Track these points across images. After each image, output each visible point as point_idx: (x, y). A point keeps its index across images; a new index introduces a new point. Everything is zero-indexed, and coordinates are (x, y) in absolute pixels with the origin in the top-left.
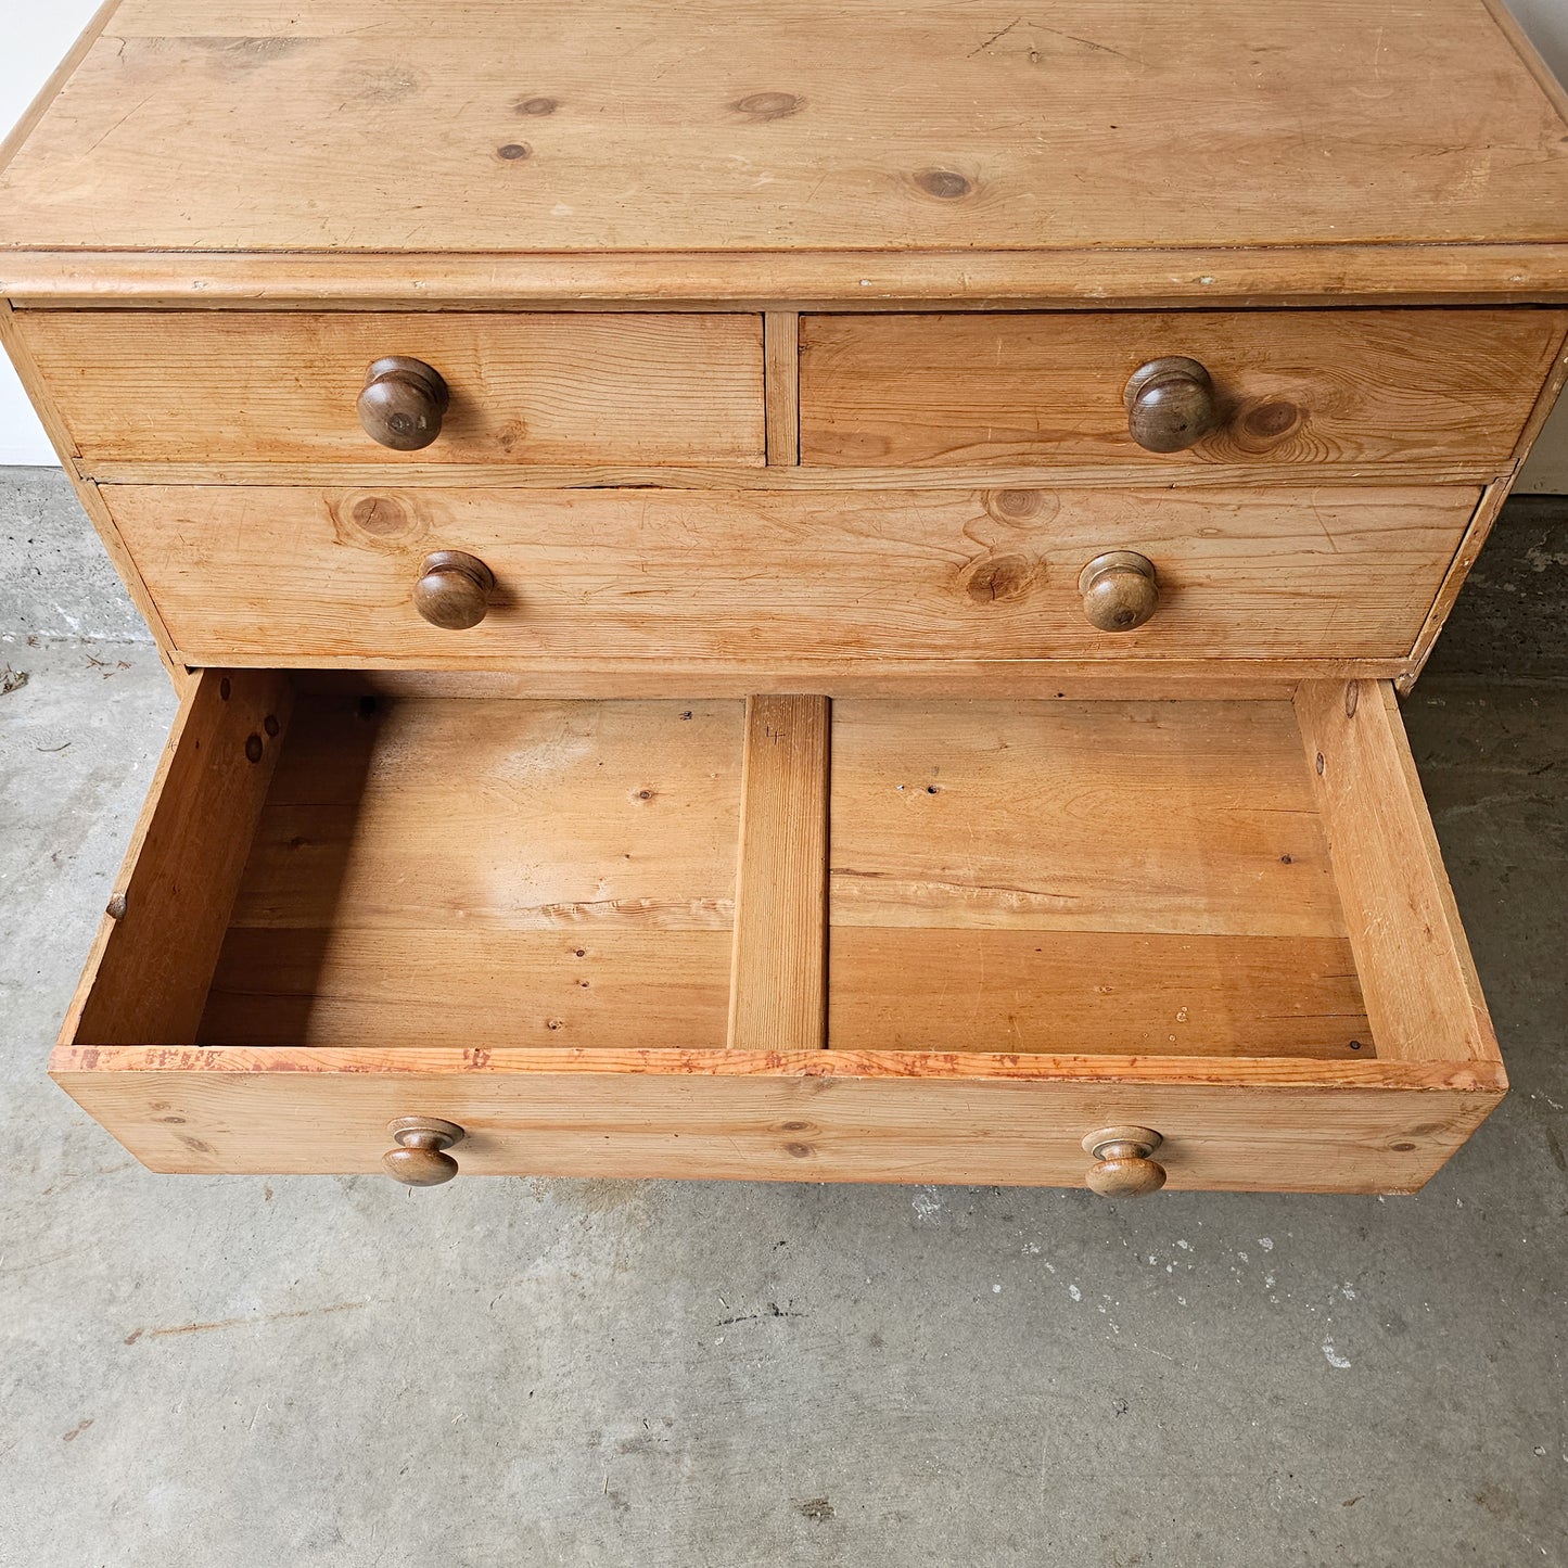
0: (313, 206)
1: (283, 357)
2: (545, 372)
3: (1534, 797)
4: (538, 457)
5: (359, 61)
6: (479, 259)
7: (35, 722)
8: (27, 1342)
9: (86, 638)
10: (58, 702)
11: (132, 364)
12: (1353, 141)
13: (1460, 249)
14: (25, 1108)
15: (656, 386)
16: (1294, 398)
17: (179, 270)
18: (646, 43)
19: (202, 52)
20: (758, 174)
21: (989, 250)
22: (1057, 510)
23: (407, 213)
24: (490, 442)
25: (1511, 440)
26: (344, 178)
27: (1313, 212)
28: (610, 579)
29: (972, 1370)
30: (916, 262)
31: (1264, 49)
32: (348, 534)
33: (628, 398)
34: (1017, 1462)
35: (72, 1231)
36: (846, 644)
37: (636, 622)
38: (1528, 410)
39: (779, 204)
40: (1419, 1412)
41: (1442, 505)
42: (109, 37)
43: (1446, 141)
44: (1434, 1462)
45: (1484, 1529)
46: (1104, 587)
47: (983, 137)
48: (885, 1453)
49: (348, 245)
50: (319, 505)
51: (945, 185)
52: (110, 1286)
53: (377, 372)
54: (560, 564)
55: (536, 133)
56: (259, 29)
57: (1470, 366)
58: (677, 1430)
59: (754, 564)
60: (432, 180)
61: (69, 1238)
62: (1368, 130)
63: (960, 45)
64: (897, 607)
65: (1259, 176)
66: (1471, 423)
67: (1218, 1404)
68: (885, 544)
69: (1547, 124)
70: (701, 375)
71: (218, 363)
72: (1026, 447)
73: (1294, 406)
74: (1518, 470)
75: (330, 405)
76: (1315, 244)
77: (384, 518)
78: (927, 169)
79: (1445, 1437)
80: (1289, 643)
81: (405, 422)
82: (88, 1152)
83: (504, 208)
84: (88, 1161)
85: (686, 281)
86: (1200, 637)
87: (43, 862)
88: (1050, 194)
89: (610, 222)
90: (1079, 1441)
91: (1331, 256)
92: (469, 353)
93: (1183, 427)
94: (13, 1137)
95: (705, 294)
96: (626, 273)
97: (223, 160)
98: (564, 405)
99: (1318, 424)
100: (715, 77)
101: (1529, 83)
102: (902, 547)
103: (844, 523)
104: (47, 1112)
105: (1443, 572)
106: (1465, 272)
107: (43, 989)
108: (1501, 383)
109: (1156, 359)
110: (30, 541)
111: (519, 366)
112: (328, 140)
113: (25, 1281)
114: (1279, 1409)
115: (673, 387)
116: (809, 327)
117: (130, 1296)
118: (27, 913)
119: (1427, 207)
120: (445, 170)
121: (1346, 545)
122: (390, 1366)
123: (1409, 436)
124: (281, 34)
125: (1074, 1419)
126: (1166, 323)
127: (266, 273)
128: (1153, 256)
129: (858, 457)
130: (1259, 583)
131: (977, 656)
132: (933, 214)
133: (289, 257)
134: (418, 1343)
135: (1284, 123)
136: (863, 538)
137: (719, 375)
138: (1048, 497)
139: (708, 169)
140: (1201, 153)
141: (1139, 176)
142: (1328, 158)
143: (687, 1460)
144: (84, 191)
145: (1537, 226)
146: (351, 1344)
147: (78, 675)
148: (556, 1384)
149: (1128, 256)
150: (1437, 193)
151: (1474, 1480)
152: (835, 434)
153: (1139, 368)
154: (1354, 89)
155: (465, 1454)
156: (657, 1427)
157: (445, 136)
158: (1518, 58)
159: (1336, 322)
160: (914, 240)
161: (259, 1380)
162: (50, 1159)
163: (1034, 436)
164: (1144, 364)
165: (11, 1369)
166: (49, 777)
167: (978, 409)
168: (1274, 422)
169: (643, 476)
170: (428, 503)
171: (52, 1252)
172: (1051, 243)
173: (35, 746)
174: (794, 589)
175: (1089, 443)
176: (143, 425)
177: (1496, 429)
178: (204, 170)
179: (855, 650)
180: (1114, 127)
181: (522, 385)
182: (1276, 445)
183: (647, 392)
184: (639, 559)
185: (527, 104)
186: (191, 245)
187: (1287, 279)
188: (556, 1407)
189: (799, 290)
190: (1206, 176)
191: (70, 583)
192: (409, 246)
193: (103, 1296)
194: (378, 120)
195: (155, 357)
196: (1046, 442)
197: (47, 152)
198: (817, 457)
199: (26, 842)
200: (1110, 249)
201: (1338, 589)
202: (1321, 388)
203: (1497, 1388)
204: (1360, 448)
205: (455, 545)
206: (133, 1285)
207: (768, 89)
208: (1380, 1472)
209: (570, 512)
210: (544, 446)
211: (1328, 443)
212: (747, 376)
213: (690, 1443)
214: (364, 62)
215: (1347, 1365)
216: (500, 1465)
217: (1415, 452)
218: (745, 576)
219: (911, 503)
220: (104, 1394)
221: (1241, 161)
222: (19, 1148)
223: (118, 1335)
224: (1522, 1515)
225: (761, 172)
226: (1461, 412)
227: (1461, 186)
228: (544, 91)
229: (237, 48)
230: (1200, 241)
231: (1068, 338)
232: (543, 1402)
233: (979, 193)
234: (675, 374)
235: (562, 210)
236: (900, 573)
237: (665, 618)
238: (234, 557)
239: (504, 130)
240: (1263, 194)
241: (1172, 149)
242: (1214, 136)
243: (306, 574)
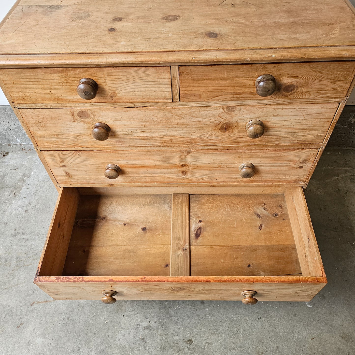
0: (66, 43)
1: (59, 78)
2: (120, 81)
3: (352, 174)
4: (119, 101)
5: (77, 10)
6: (104, 54)
7: (10, 163)
8: (8, 305)
9: (21, 144)
10: (15, 159)
11: (25, 81)
12: (307, 23)
13: (333, 47)
14: (8, 251)
15: (146, 84)
16: (294, 83)
17: (35, 59)
18: (143, 4)
19: (41, 9)
20: (169, 34)
21: (222, 50)
22: (240, 110)
23: (87, 44)
24: (108, 97)
25: (346, 92)
26: (73, 37)
27: (298, 40)
28: (137, 128)
29: (225, 309)
30: (205, 53)
31: (286, 3)
32: (76, 119)
33: (140, 87)
34: (235, 330)
35: (18, 279)
36: (192, 142)
37: (143, 138)
38: (350, 85)
39: (174, 40)
40: (328, 317)
41: (330, 108)
42: (20, 6)
43: (329, 23)
44: (332, 329)
45: (344, 344)
46: (251, 128)
47: (221, 24)
48: (205, 329)
49: (74, 52)
50: (69, 112)
51: (212, 35)
52: (27, 292)
53: (81, 82)
54: (125, 125)
55: (118, 25)
56: (54, 3)
57: (336, 75)
58: (157, 324)
59: (170, 124)
60: (93, 37)
61: (18, 281)
62: (311, 20)
63: (216, 3)
64: (204, 134)
65: (286, 32)
66: (336, 89)
67: (282, 316)
68: (200, 119)
69: (353, 18)
70: (156, 81)
71: (44, 80)
72: (232, 96)
73: (295, 85)
74: (347, 99)
75: (71, 90)
76: (299, 47)
77: (85, 115)
78: (208, 32)
79: (334, 323)
80: (294, 140)
81: (88, 93)
82: (22, 261)
83: (110, 43)
84: (22, 263)
85: (152, 59)
86: (274, 139)
87: (12, 195)
88: (237, 37)
89: (134, 45)
90: (250, 325)
91: (302, 49)
92: (103, 77)
93: (269, 91)
94: (5, 258)
95: (156, 62)
96: (138, 57)
97: (45, 33)
98: (125, 88)
99: (300, 89)
100: (159, 12)
101: (348, 9)
102: (204, 120)
103: (191, 114)
104: (13, 252)
105: (330, 123)
106: (334, 53)
107: (12, 224)
108: (343, 79)
109: (262, 75)
110: (8, 122)
111: (114, 80)
112: (69, 28)
113: (8, 291)
114: (296, 317)
115: (150, 84)
116: (181, 69)
117: (32, 295)
118: (8, 207)
119: (324, 38)
120: (96, 34)
121: (308, 117)
122: (91, 310)
123: (322, 92)
124: (59, 4)
125: (248, 320)
126: (264, 66)
127: (55, 59)
128: (261, 51)
129: (193, 99)
130: (288, 127)
131: (222, 145)
132: (210, 42)
133: (60, 55)
134: (98, 304)
135: (291, 19)
136: (195, 118)
137: (160, 81)
138: (238, 108)
139: (157, 33)
140: (272, 26)
141: (257, 32)
142: (301, 27)
143: (159, 331)
144: (13, 41)
145: (351, 42)
146: (82, 305)
147: (20, 152)
148: (129, 313)
149: (255, 51)
150: (327, 35)
151: (341, 333)
152: (188, 94)
153: (258, 77)
154: (307, 11)
155: (109, 330)
156: (153, 323)
157: (96, 26)
158: (345, 3)
159: (304, 65)
160: (205, 48)
161: (61, 313)
162: (14, 263)
163: (234, 94)
165: (5, 312)
166: (13, 176)
167: (221, 87)
168: (290, 89)
169: (144, 105)
170: (94, 112)
171: (14, 284)
172: (237, 48)
173: (10, 168)
174: (179, 130)
175: (247, 95)
176: (28, 95)
177: (342, 90)
178: (41, 35)
179: (194, 144)
180: (251, 21)
181: (115, 84)
182: (291, 94)
183: (144, 85)
184: (143, 124)
185: (116, 19)
186: (37, 53)
187: (292, 55)
188: (129, 319)
189: (178, 60)
190: (273, 32)
191: (17, 131)
192: (88, 52)
193: (25, 294)
194: (81, 23)
195: (30, 79)
196: (237, 95)
197: (4, 32)
198: (184, 99)
199: (8, 191)
200: (251, 49)
201: (306, 128)
202: (301, 81)
203: (346, 312)
204: (310, 95)
205: (101, 121)
206: (32, 292)
207: (171, 14)
208: (319, 332)
209: (127, 113)
210: (121, 98)
211: (303, 94)
212: (167, 81)
213: (160, 327)
214: (78, 10)
215: (311, 307)
216: (117, 332)
217: (323, 95)
218: (168, 127)
219: (206, 110)
220: (26, 317)
221: (281, 28)
222: (6, 261)
223: (29, 303)
224: (353, 341)
225: (169, 33)
226: (334, 86)
227: (333, 33)
228: (119, 16)
229: (49, 8)
230: (272, 47)
231: (242, 70)
232: (126, 318)
233: (220, 37)
234: (150, 81)
235: (123, 43)
236: (204, 126)
237: (150, 137)
238: (50, 125)
239: (110, 25)
240: (286, 36)
241: (265, 26)
242: (275, 23)
243: (67, 129)
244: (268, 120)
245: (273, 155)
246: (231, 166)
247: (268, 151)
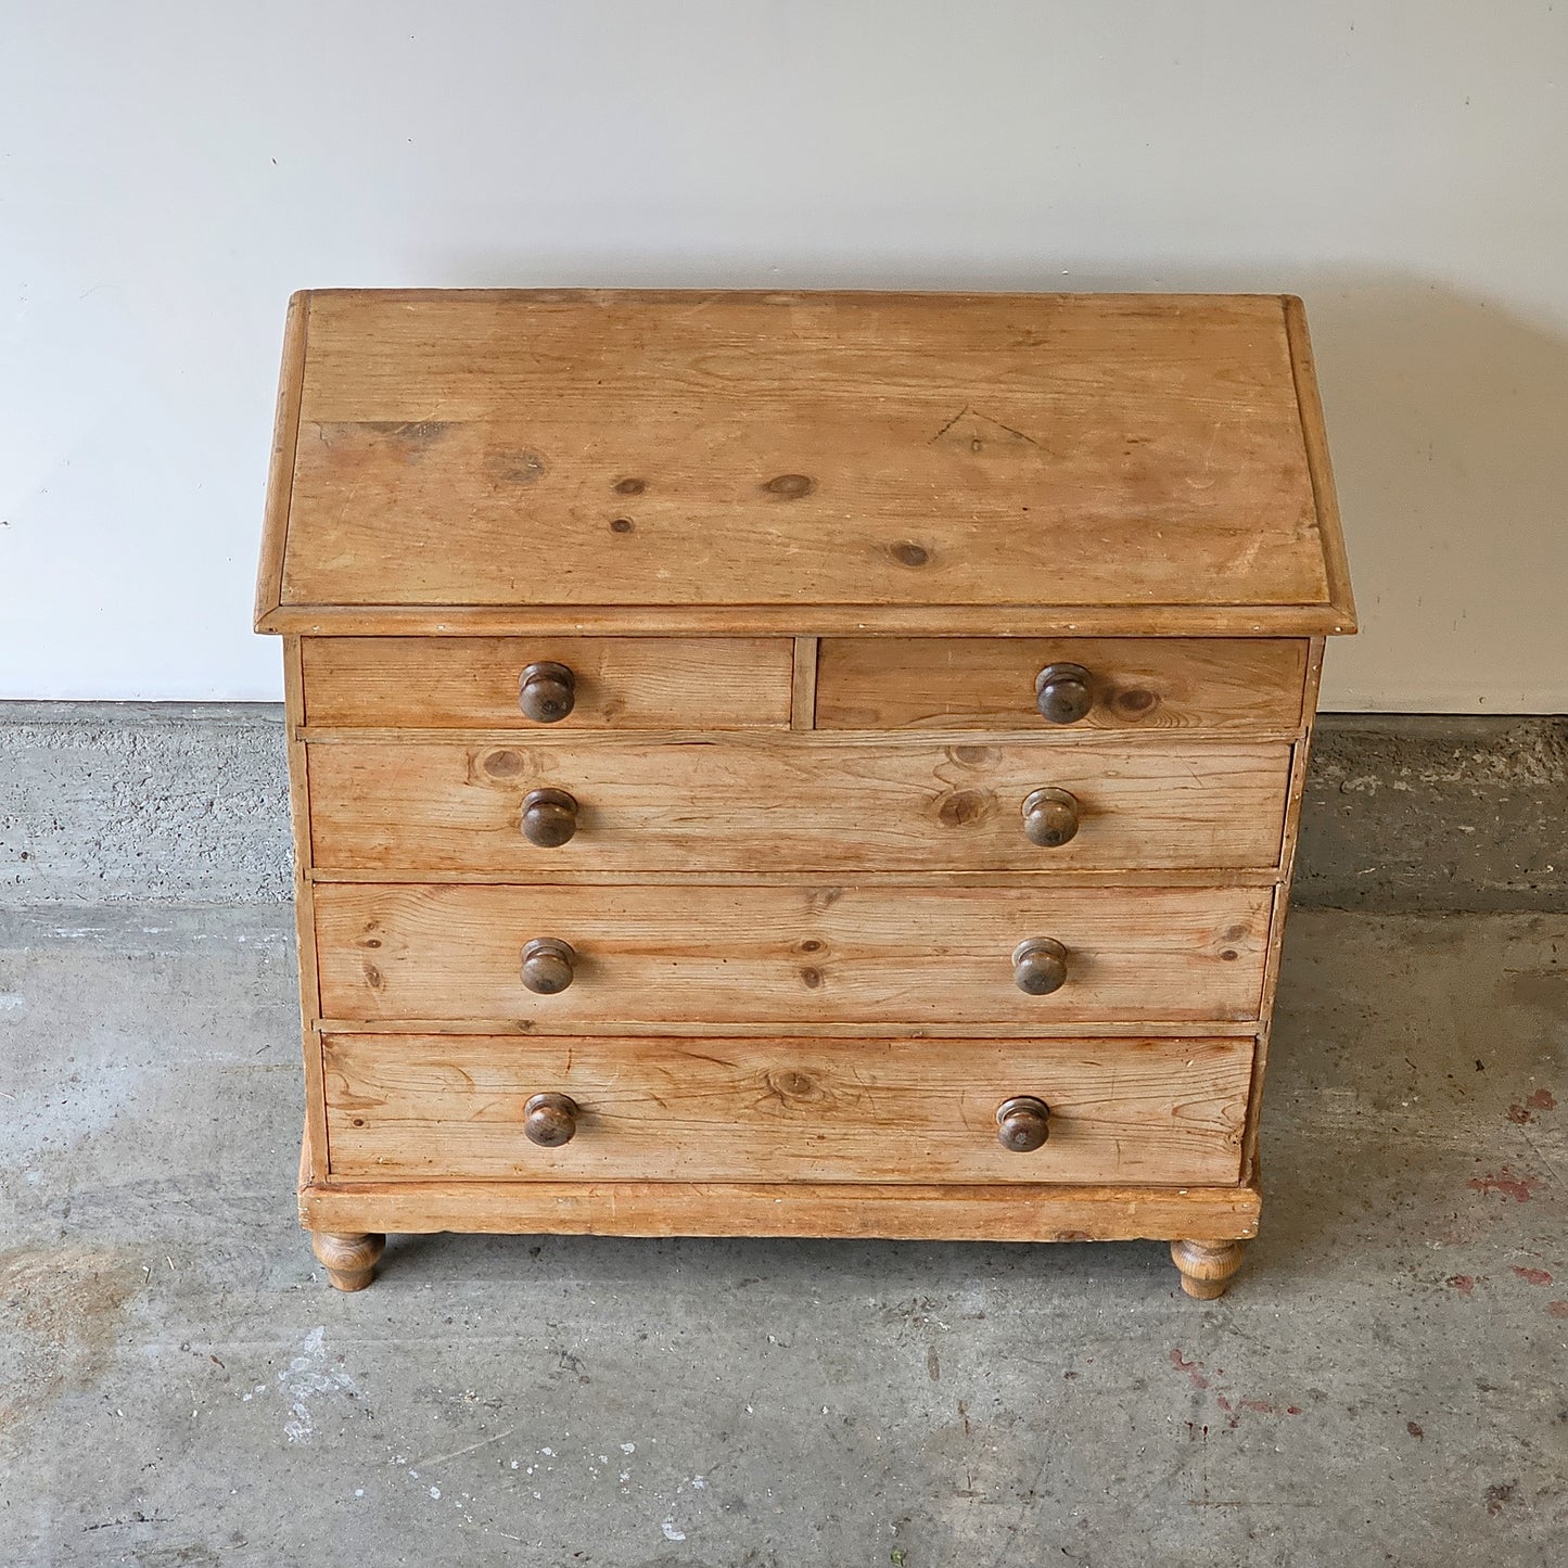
0: (501, 571)
1: (470, 663)
2: (644, 671)
4: (629, 724)
5: (495, 445)
12: (1177, 525)
13: (1225, 609)
15: (717, 680)
16: (1148, 688)
17: (428, 618)
18: (699, 427)
21: (939, 605)
22: (1000, 759)
23: (563, 576)
24: (596, 715)
25: (1295, 715)
27: (1142, 582)
30: (893, 612)
31: (1135, 441)
32: (477, 777)
33: (698, 687)
36: (845, 858)
37: (680, 842)
38: (1300, 696)
39: (804, 570)
41: (1268, 756)
42: (307, 421)
43: (1237, 526)
46: (1036, 814)
47: (937, 516)
49: (532, 601)
50: (461, 755)
51: (912, 555)
53: (530, 672)
54: (630, 797)
55: (639, 509)
56: (413, 414)
57: (1255, 671)
59: (775, 797)
60: (573, 550)
62: (1192, 515)
63: (924, 432)
64: (888, 830)
65: (1114, 552)
66: (1266, 705)
68: (876, 783)
69: (1304, 513)
70: (749, 673)
71: (425, 667)
72: (973, 717)
73: (1149, 692)
74: (1309, 734)
76: (1139, 605)
77: (507, 765)
78: (900, 543)
80: (1185, 857)
81: (551, 703)
83: (626, 572)
85: (750, 625)
86: (1117, 853)
88: (980, 564)
89: (696, 582)
91: (1147, 611)
92: (595, 659)
93: (1071, 709)
96: (711, 619)
97: (429, 534)
98: (653, 691)
99: (1166, 703)
100: (751, 459)
102: (889, 785)
103: (845, 768)
105: (1283, 802)
106: (1226, 624)
108: (1278, 680)
109: (1052, 665)
111: (627, 667)
115: (729, 680)
116: (824, 645)
119: (1211, 578)
120: (580, 542)
121: (1209, 782)
123: (1228, 712)
124: (431, 418)
126: (1056, 644)
127: (484, 620)
128: (1043, 610)
129: (856, 722)
130: (1154, 811)
131: (950, 869)
132: (904, 578)
133: (495, 609)
135: (1137, 509)
136: (860, 779)
137: (762, 673)
138: (993, 751)
139: (754, 541)
140: (1080, 532)
141: (1037, 551)
142: (1158, 538)
144: (348, 559)
149: (1025, 610)
150: (1220, 568)
152: (840, 708)
153: (1043, 670)
154: (1189, 480)
157: (572, 512)
160: (892, 597)
163: (978, 710)
164: (1046, 667)
168: (1139, 701)
169: (703, 737)
170: (543, 756)
172: (978, 601)
174: (806, 815)
175: (1016, 715)
176: (358, 704)
177: (1284, 707)
178: (419, 542)
179: (852, 863)
180: (1025, 509)
181: (627, 679)
182: (1144, 716)
183: (711, 683)
184: (689, 793)
185: (624, 483)
186: (431, 601)
189: (819, 626)
190: (1080, 551)
192: (569, 601)
194: (523, 498)
195: (384, 663)
196: (983, 714)
197: (308, 527)
198: (827, 722)
200: (1014, 606)
201: (1212, 815)
202: (1163, 682)
204: (1198, 719)
205: (553, 784)
207: (790, 471)
209: (644, 760)
210: (635, 717)
211: (1178, 715)
212: (779, 673)
214: (499, 446)
217: (1236, 722)
218: (770, 806)
221: (1103, 539)
225: (790, 544)
226: (1260, 698)
227: (1237, 563)
228: (631, 473)
230: (1070, 601)
233: (934, 562)
234: (732, 672)
235: (663, 574)
236: (888, 804)
237: (704, 839)
238: (386, 794)
239: (613, 508)
240: (1113, 567)
241: (1061, 529)
242: (1090, 518)
243: (436, 806)
244: (1091, 789)
245: (1124, 909)
246: (983, 952)
247: (1106, 893)
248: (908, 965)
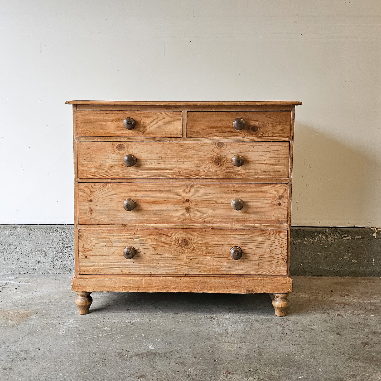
1: (113, 118)
2: (150, 121)
4: (147, 136)
16: (257, 125)
22: (226, 146)
24: (140, 133)
25: (289, 133)
28: (156, 160)
32: (114, 151)
33: (162, 125)
36: (194, 175)
37: (159, 170)
38: (290, 128)
41: (284, 146)
50: (111, 145)
54: (148, 157)
57: (280, 120)
59: (179, 157)
64: (203, 166)
66: (283, 130)
68: (200, 153)
70: (173, 121)
72: (220, 134)
73: (257, 127)
77: (121, 148)
80: (268, 175)
81: (130, 122)
86: (253, 173)
92: (140, 118)
93: (241, 123)
98: (153, 126)
99: (261, 130)
102: (203, 153)
103: (194, 149)
105: (289, 159)
108: (285, 123)
111: (147, 120)
116: (188, 113)
121: (272, 153)
123: (275, 132)
129: (196, 136)
130: (260, 161)
131: (217, 178)
136: (197, 152)
137: (175, 121)
138: (225, 143)
152: (192, 131)
167: (213, 127)
168: (255, 129)
170: (129, 145)
174: (186, 162)
175: (229, 133)
176: (89, 129)
177: (287, 130)
179: (196, 176)
182: (257, 133)
184: (161, 156)
196: (222, 133)
198: (189, 135)
201: (273, 163)
202: (260, 124)
205: (131, 153)
210: (148, 133)
212: (179, 121)
217: (277, 135)
218: (178, 159)
219: (204, 145)
226: (282, 128)
234: (169, 121)
236: (203, 159)
237: (164, 169)
238: (95, 156)
243: (106, 160)
244: (246, 155)
245: (255, 190)
246: (225, 203)
247: (251, 185)
248: (209, 206)
